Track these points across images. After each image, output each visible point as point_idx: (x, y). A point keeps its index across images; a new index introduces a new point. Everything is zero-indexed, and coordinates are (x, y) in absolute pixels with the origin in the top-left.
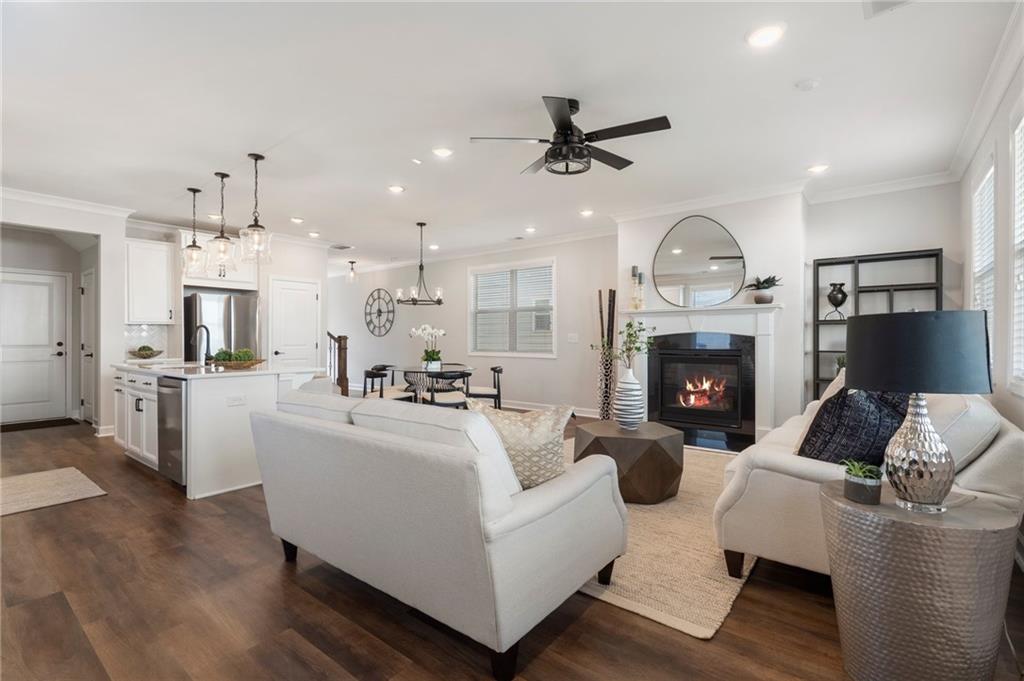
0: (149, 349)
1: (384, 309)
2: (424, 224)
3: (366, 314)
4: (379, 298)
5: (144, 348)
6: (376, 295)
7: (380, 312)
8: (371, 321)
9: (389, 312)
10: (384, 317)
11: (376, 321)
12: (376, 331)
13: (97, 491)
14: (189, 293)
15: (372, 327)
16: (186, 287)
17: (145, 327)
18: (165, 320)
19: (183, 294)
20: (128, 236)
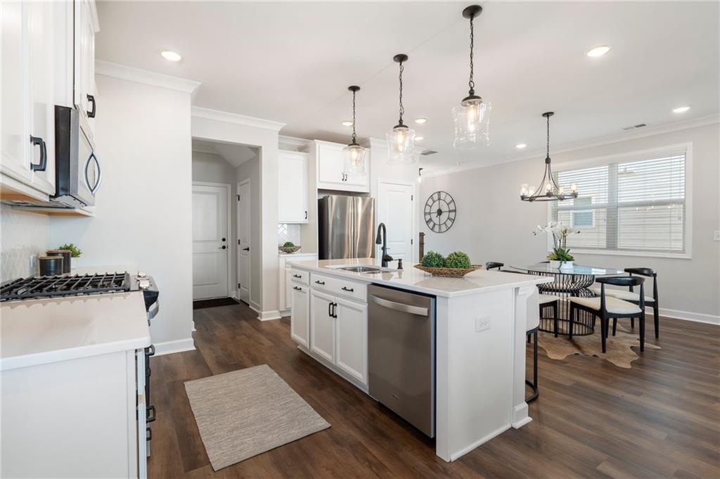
0: (292, 245)
1: (445, 208)
2: (552, 113)
3: (425, 214)
4: (439, 199)
5: (288, 244)
6: (436, 197)
7: (440, 212)
8: (431, 220)
9: (450, 211)
10: (444, 216)
11: (436, 220)
12: (437, 228)
13: (322, 424)
14: (322, 197)
15: (431, 224)
16: (320, 191)
17: (285, 226)
18: (302, 220)
19: (317, 197)
20: (280, 148)
